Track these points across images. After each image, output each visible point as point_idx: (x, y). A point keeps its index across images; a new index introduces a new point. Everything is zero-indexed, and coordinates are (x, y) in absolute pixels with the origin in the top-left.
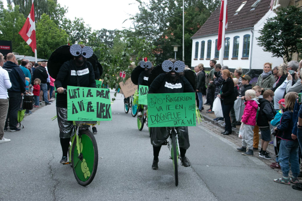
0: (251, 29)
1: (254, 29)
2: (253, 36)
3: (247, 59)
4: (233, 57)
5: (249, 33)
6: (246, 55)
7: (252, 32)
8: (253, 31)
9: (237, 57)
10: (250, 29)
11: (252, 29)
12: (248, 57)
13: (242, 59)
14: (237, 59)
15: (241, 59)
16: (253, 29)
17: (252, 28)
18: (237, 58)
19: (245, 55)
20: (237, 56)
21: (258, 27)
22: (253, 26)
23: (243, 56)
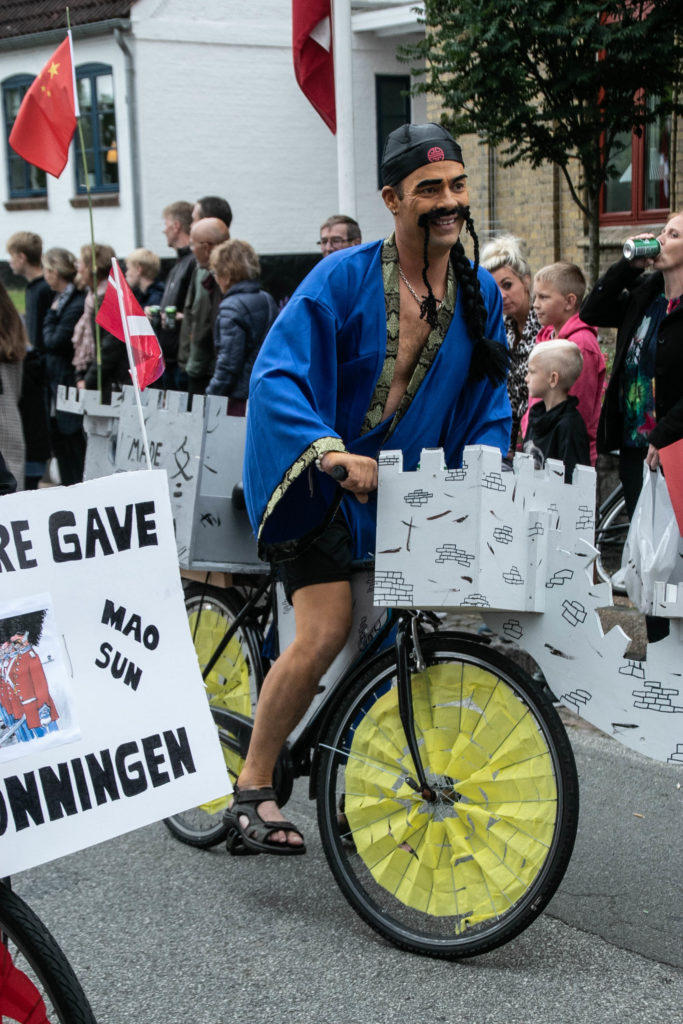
0: (116, 32)
1: (137, 31)
2: (131, 73)
3: (114, 203)
4: (12, 196)
5: (106, 52)
6: (99, 182)
7: (124, 48)
8: (128, 44)
9: (44, 194)
10: (110, 32)
11: (122, 30)
12: (117, 190)
13: (77, 204)
14: (44, 206)
15: (68, 207)
16: (126, 31)
17: (123, 23)
18: (41, 200)
19: (90, 182)
20: (36, 187)
21: (152, 16)
22: (127, 15)
23: (80, 190)
